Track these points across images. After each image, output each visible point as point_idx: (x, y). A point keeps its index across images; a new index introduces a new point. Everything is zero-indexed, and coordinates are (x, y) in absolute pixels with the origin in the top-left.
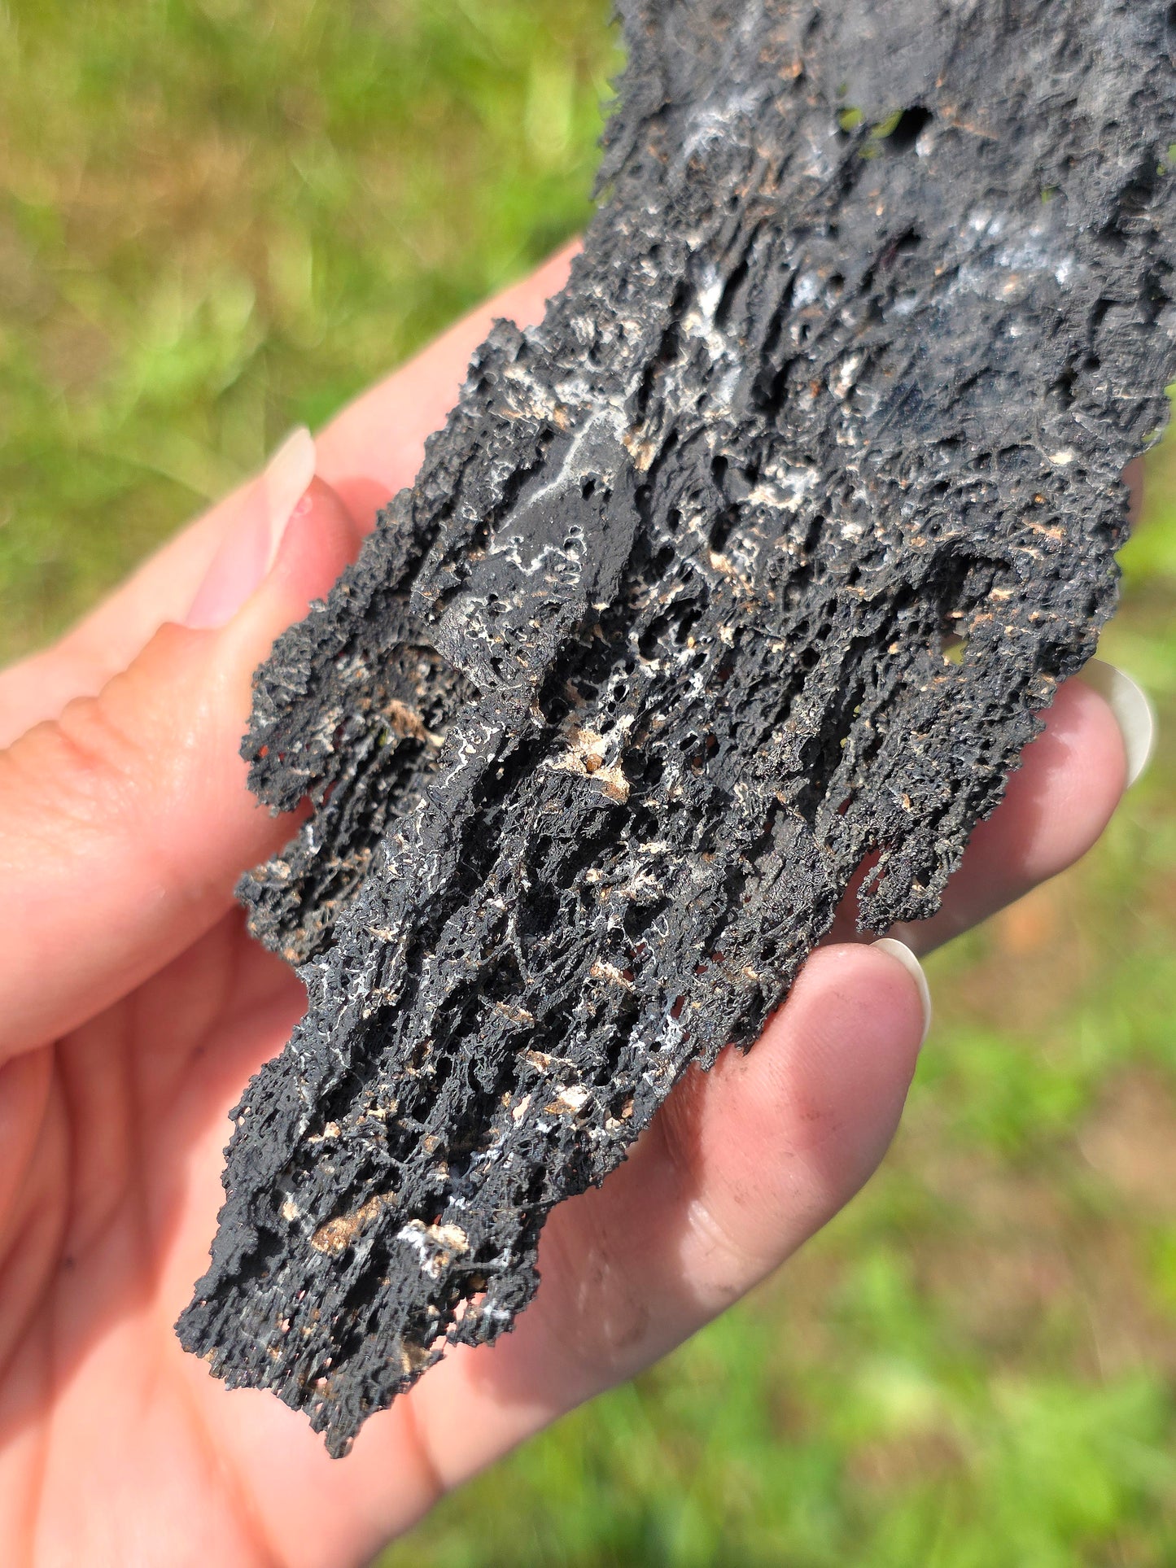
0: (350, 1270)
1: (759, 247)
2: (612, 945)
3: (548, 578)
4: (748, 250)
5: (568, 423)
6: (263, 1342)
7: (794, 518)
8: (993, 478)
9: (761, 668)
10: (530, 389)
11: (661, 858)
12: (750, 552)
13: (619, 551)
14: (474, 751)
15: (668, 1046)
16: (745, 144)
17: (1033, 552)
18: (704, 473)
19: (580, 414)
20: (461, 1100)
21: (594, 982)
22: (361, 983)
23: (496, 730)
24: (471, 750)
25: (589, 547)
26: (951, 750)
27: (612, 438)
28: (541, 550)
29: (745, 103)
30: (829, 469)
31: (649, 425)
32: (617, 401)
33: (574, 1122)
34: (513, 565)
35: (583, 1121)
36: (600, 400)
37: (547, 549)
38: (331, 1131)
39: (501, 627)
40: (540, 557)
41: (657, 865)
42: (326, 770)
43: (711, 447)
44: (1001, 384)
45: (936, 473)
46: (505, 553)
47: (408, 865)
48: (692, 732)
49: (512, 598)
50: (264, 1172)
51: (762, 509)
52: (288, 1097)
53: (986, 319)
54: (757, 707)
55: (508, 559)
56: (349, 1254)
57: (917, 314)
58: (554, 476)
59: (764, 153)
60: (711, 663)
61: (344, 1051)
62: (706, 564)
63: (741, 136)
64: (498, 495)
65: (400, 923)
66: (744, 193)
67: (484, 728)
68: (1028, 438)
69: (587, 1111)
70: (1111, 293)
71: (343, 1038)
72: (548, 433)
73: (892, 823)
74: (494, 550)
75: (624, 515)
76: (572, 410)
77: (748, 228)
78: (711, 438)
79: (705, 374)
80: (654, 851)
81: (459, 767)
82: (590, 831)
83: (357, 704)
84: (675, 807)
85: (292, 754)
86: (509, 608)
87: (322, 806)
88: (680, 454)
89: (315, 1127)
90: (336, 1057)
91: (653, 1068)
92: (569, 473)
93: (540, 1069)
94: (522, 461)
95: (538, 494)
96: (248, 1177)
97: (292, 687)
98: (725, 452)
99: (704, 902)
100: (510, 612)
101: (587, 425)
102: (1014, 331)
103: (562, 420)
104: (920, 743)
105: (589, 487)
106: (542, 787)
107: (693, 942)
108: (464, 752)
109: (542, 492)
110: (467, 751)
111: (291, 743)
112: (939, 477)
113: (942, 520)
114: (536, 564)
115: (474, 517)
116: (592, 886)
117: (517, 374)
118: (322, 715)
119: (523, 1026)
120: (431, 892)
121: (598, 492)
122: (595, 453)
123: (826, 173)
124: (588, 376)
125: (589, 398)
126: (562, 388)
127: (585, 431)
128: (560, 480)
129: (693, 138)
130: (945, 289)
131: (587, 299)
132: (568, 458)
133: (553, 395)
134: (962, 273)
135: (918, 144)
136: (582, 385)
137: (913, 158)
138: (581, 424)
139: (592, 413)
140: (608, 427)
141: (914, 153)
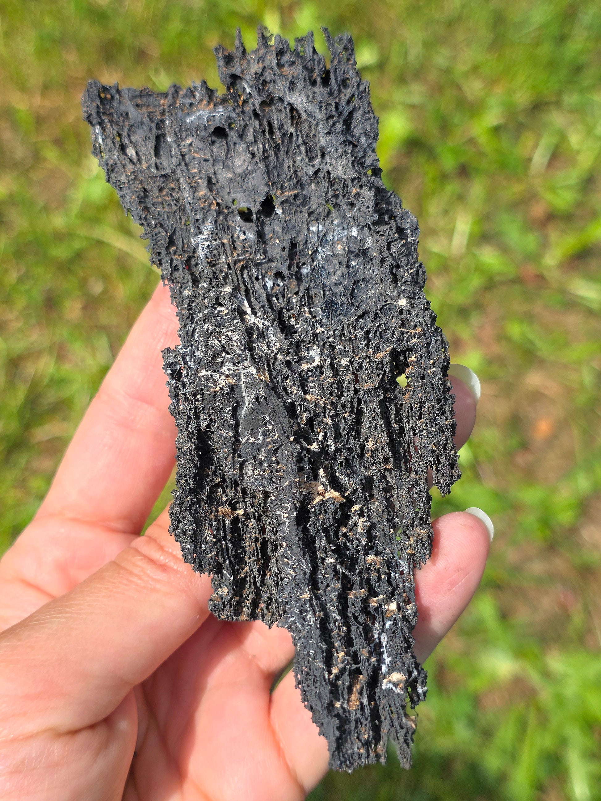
0: (366, 709)
1: (245, 276)
2: (369, 549)
3: (268, 440)
4: (244, 281)
5: (234, 381)
6: (356, 750)
7: (321, 367)
8: (384, 320)
9: (347, 425)
10: (212, 376)
11: (361, 509)
12: (315, 387)
13: (284, 416)
14: (287, 515)
15: (406, 571)
16: (218, 242)
17: (415, 340)
18: (285, 370)
19: (237, 376)
20: (360, 632)
21: (371, 564)
22: (310, 617)
23: (290, 503)
24: (286, 515)
25: (273, 421)
26: (435, 421)
27: (254, 378)
28: (258, 432)
29: (208, 227)
30: (321, 344)
31: (261, 365)
32: (247, 363)
33: (399, 614)
34: (254, 443)
35: (401, 612)
36: (240, 366)
37: (260, 430)
38: (335, 671)
39: (265, 467)
40: (260, 434)
41: (361, 514)
42: (217, 548)
43: (281, 359)
44: (362, 285)
45: (363, 328)
46: (248, 440)
47: (295, 568)
48: (339, 460)
49: (261, 454)
50: (326, 698)
51: (309, 370)
52: (316, 669)
53: (340, 263)
54: (352, 438)
55: (250, 441)
56: (362, 704)
57: (312, 271)
58: (244, 404)
59: (225, 241)
60: (331, 434)
61: (321, 643)
62: (307, 401)
63: (215, 240)
64: (232, 422)
65: (307, 589)
66: (230, 260)
67: (286, 505)
68: (387, 301)
69: (399, 607)
70: (389, 239)
71: (319, 639)
72: (232, 389)
73: (433, 456)
74: (243, 441)
75: (275, 402)
76: (233, 376)
77: (239, 272)
78: (279, 357)
79: (263, 335)
80: (357, 509)
81: (287, 524)
82: (338, 517)
83: (211, 518)
84: (355, 491)
85: (204, 550)
86: (263, 458)
87: (225, 562)
88: (274, 368)
89: (330, 673)
90: (321, 646)
91: (407, 580)
92: (248, 400)
93: (376, 605)
94: (233, 405)
95: (243, 412)
96: (323, 703)
97: (190, 528)
98: (287, 359)
99: (385, 516)
100: (264, 460)
101: (242, 378)
102: (353, 263)
103: (231, 381)
104: (423, 424)
105: (257, 399)
106: (315, 512)
107: (390, 531)
108: (284, 518)
109: (244, 411)
110: (285, 516)
111: (201, 547)
112: (365, 330)
113: (378, 345)
114: (261, 438)
115: (231, 435)
116: (346, 533)
117: (203, 373)
118: (204, 530)
119: (365, 595)
120: (309, 571)
121: (262, 400)
122: (251, 386)
123: (247, 234)
124: (230, 360)
125: (235, 368)
126: (223, 369)
127: (243, 380)
128: (247, 403)
129: (199, 249)
130: (317, 258)
131: (207, 331)
132: (244, 394)
133: (222, 374)
134: (320, 249)
135: (276, 209)
136: (230, 365)
137: (277, 216)
138: (240, 379)
139: (240, 373)
140: (250, 375)
141: (277, 214)
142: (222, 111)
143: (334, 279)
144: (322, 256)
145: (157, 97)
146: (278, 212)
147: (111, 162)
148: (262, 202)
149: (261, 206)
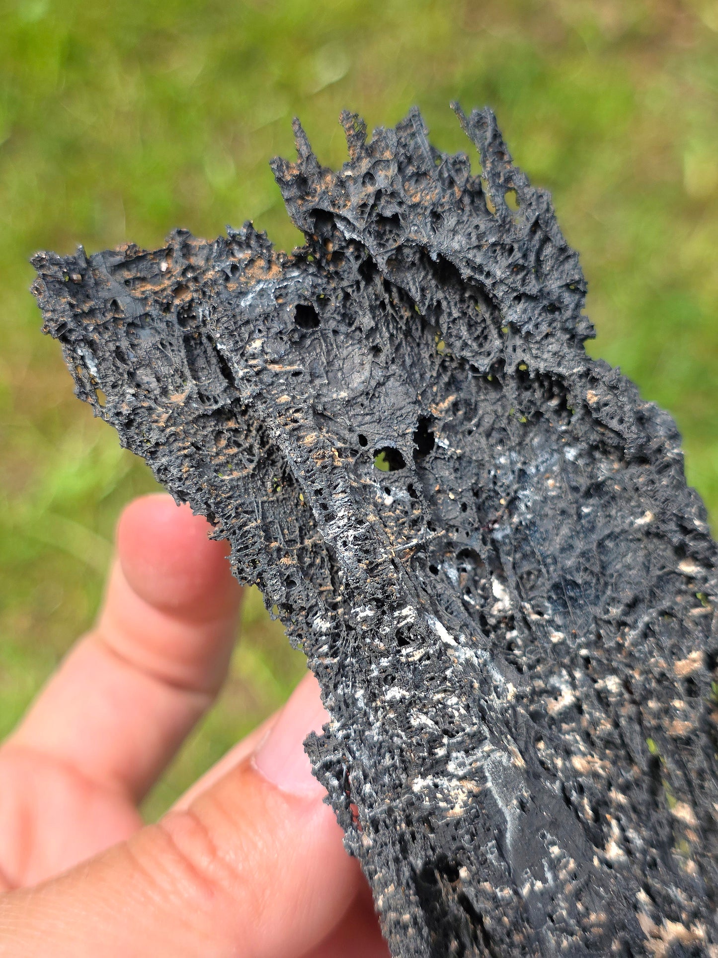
1: (418, 572)
3: (561, 876)
4: (420, 582)
5: (477, 784)
7: (578, 703)
10: (436, 785)
13: (570, 823)
16: (366, 524)
18: (533, 729)
19: (477, 773)
25: (557, 837)
27: (505, 769)
28: (543, 866)
29: (340, 500)
30: (566, 661)
32: (487, 747)
34: (541, 890)
36: (479, 754)
37: (544, 861)
40: (546, 869)
43: (523, 712)
44: (609, 545)
46: (532, 888)
49: (559, 906)
51: (559, 713)
53: (562, 513)
55: (536, 888)
57: (515, 534)
58: (505, 821)
59: (372, 518)
60: (629, 818)
62: (580, 774)
63: (360, 522)
64: (502, 865)
66: (392, 553)
68: (663, 568)
74: (524, 892)
75: (549, 801)
76: (472, 775)
77: (410, 570)
78: (519, 708)
79: (483, 677)
86: (564, 912)
88: (521, 735)
92: (510, 812)
94: (493, 833)
95: (508, 838)
98: (531, 709)
100: (567, 914)
101: (487, 774)
102: (586, 510)
103: (469, 786)
105: (522, 805)
109: (509, 835)
114: (549, 875)
115: (510, 891)
117: (419, 783)
121: (529, 804)
122: (507, 785)
123: (392, 493)
124: (459, 746)
125: (471, 759)
126: (451, 767)
127: (490, 778)
128: (508, 819)
129: (338, 546)
130: (517, 508)
131: (401, 701)
132: (500, 803)
133: (451, 776)
134: (521, 494)
135: (436, 440)
136: (459, 755)
137: (440, 451)
138: (484, 779)
139: (482, 766)
140: (497, 764)
141: (439, 447)
142: (299, 276)
143: (558, 542)
144: (527, 506)
145: (153, 259)
146: (441, 444)
147: (125, 410)
148: (414, 432)
149: (415, 441)
